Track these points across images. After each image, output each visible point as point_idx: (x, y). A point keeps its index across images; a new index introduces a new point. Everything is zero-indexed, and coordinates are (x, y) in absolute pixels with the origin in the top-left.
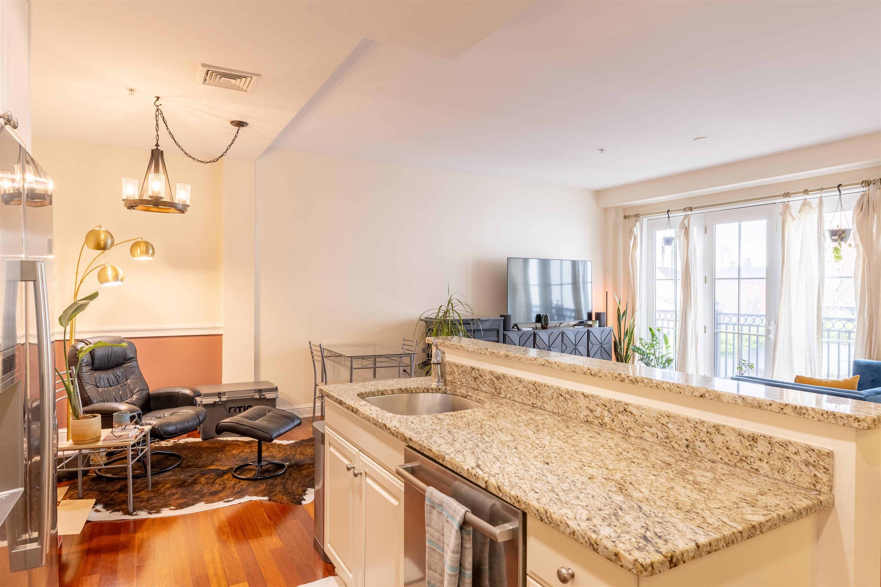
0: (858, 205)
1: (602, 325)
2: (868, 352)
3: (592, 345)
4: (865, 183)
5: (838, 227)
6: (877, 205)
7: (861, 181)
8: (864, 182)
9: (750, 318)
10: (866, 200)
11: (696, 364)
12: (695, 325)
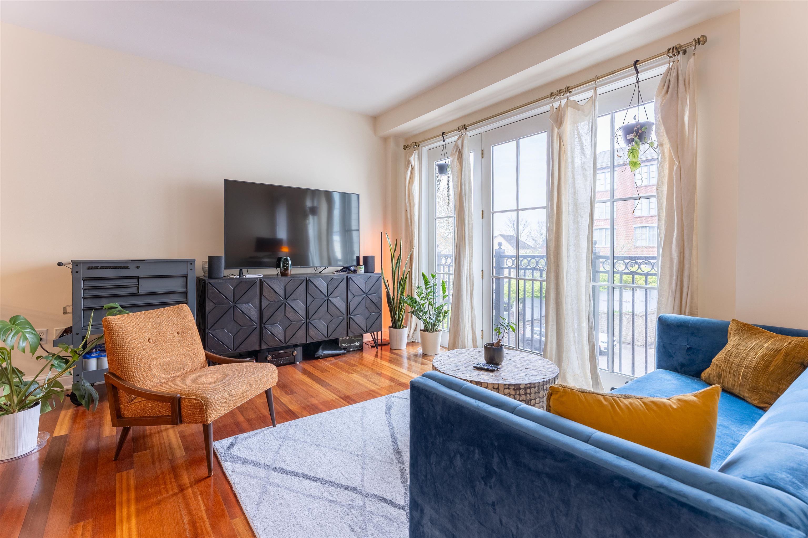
0: (663, 84)
1: (370, 270)
2: (677, 303)
3: (353, 296)
4: (673, 51)
5: (635, 118)
6: (691, 79)
7: (666, 50)
8: (671, 50)
9: (533, 261)
10: (674, 74)
11: (472, 317)
12: (470, 268)
